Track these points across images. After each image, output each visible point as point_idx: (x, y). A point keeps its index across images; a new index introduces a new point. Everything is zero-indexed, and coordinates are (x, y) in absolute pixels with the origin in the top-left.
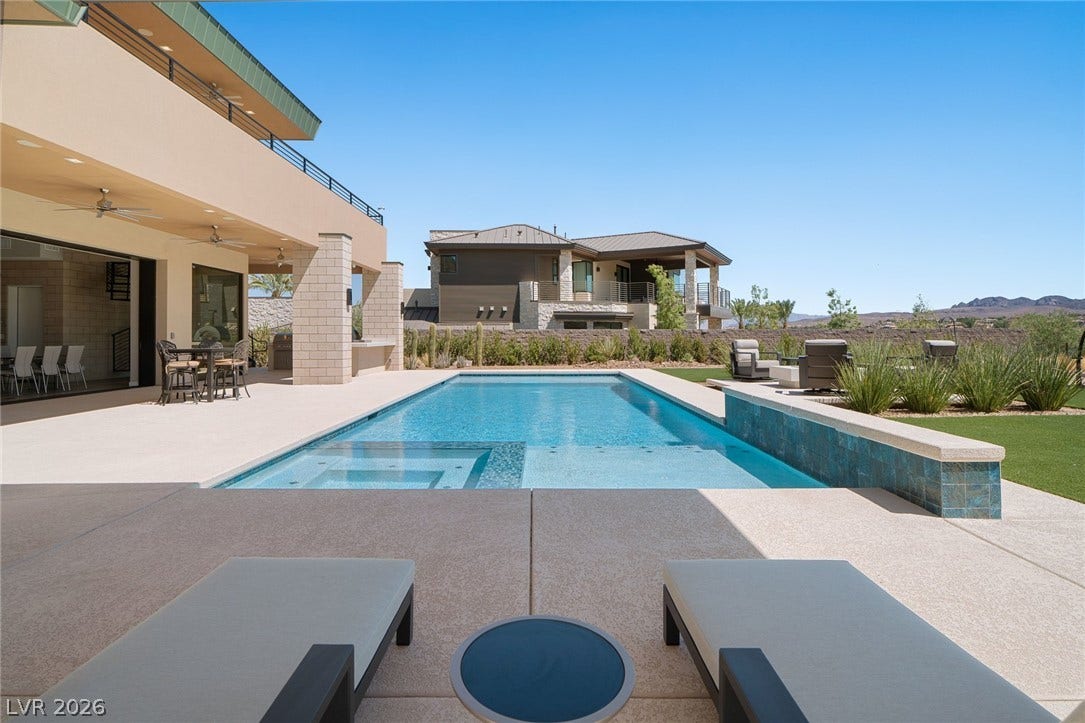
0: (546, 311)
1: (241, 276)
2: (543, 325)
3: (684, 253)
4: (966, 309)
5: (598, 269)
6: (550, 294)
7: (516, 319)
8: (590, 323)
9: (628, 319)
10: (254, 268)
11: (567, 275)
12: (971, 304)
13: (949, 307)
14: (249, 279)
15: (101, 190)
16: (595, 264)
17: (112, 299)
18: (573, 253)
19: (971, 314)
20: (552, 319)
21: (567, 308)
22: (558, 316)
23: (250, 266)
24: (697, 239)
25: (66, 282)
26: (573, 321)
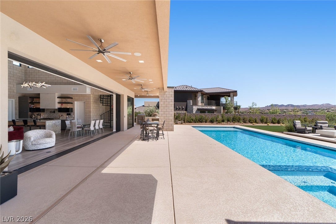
0: (195, 108)
1: (133, 99)
2: (194, 112)
3: (230, 93)
4: (269, 107)
5: (205, 97)
6: (195, 104)
7: (186, 110)
8: (207, 112)
9: (215, 110)
10: (136, 96)
11: (200, 99)
12: (270, 106)
13: (264, 107)
14: (135, 100)
15: (130, 73)
16: (204, 96)
17: (103, 105)
18: (201, 93)
19: (270, 108)
20: (197, 110)
21: (201, 107)
22: (198, 110)
23: (135, 96)
24: (233, 90)
25: (91, 100)
26: (202, 111)
